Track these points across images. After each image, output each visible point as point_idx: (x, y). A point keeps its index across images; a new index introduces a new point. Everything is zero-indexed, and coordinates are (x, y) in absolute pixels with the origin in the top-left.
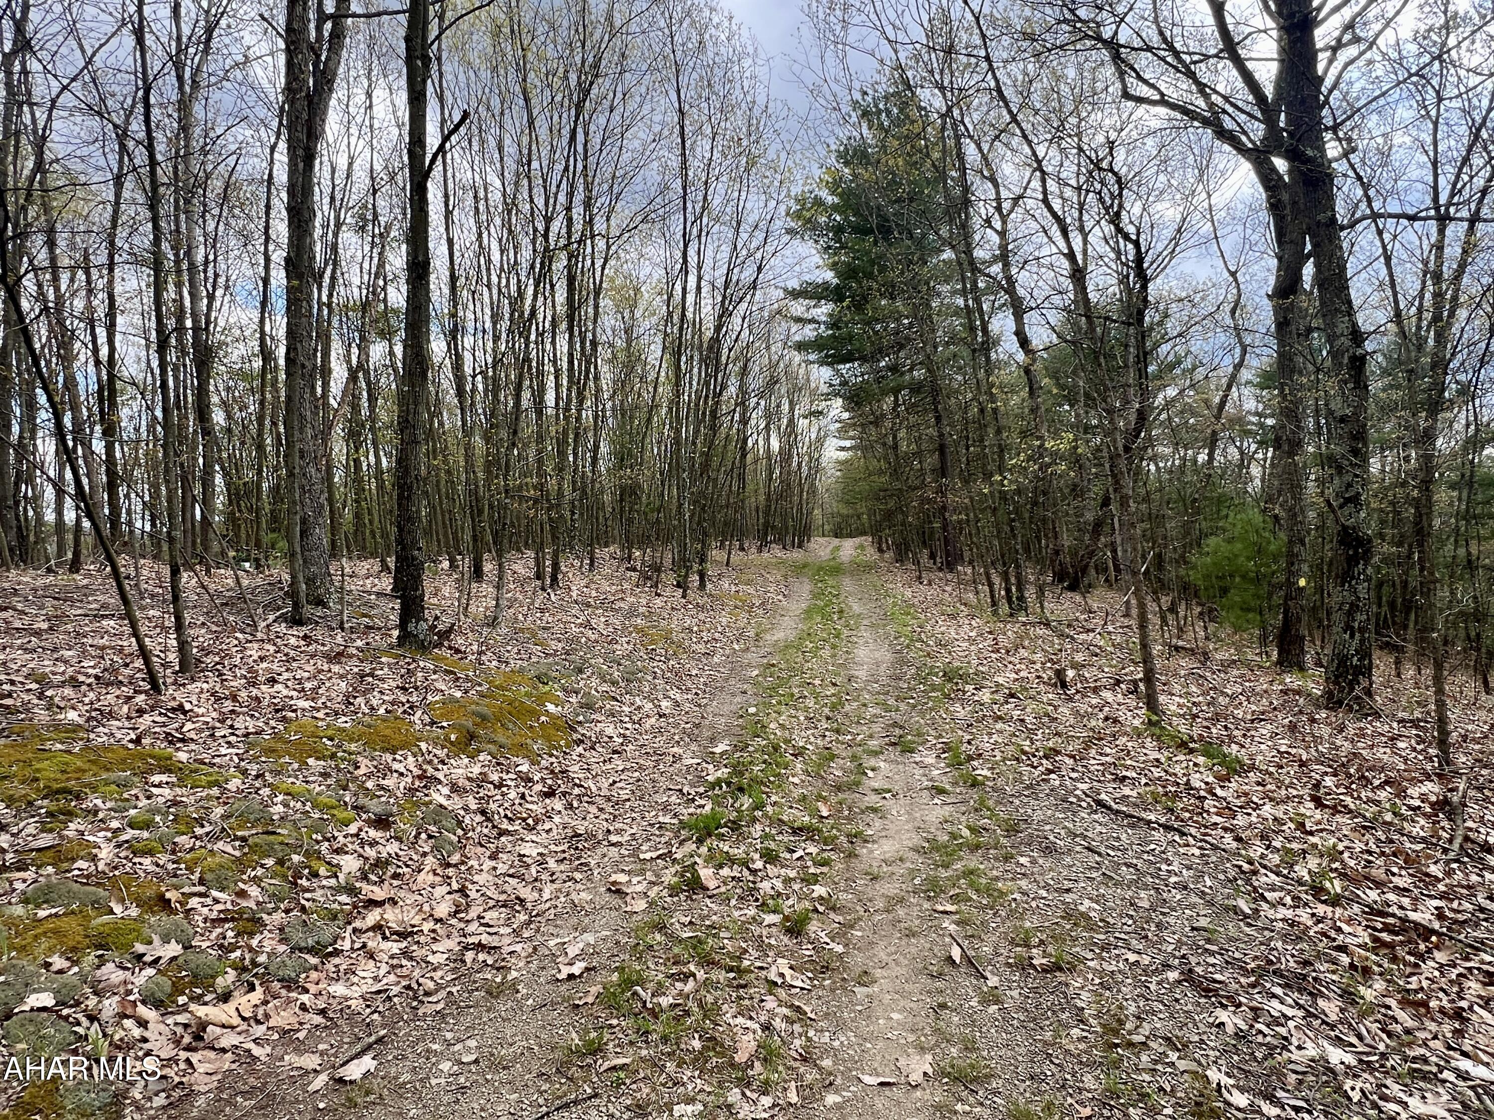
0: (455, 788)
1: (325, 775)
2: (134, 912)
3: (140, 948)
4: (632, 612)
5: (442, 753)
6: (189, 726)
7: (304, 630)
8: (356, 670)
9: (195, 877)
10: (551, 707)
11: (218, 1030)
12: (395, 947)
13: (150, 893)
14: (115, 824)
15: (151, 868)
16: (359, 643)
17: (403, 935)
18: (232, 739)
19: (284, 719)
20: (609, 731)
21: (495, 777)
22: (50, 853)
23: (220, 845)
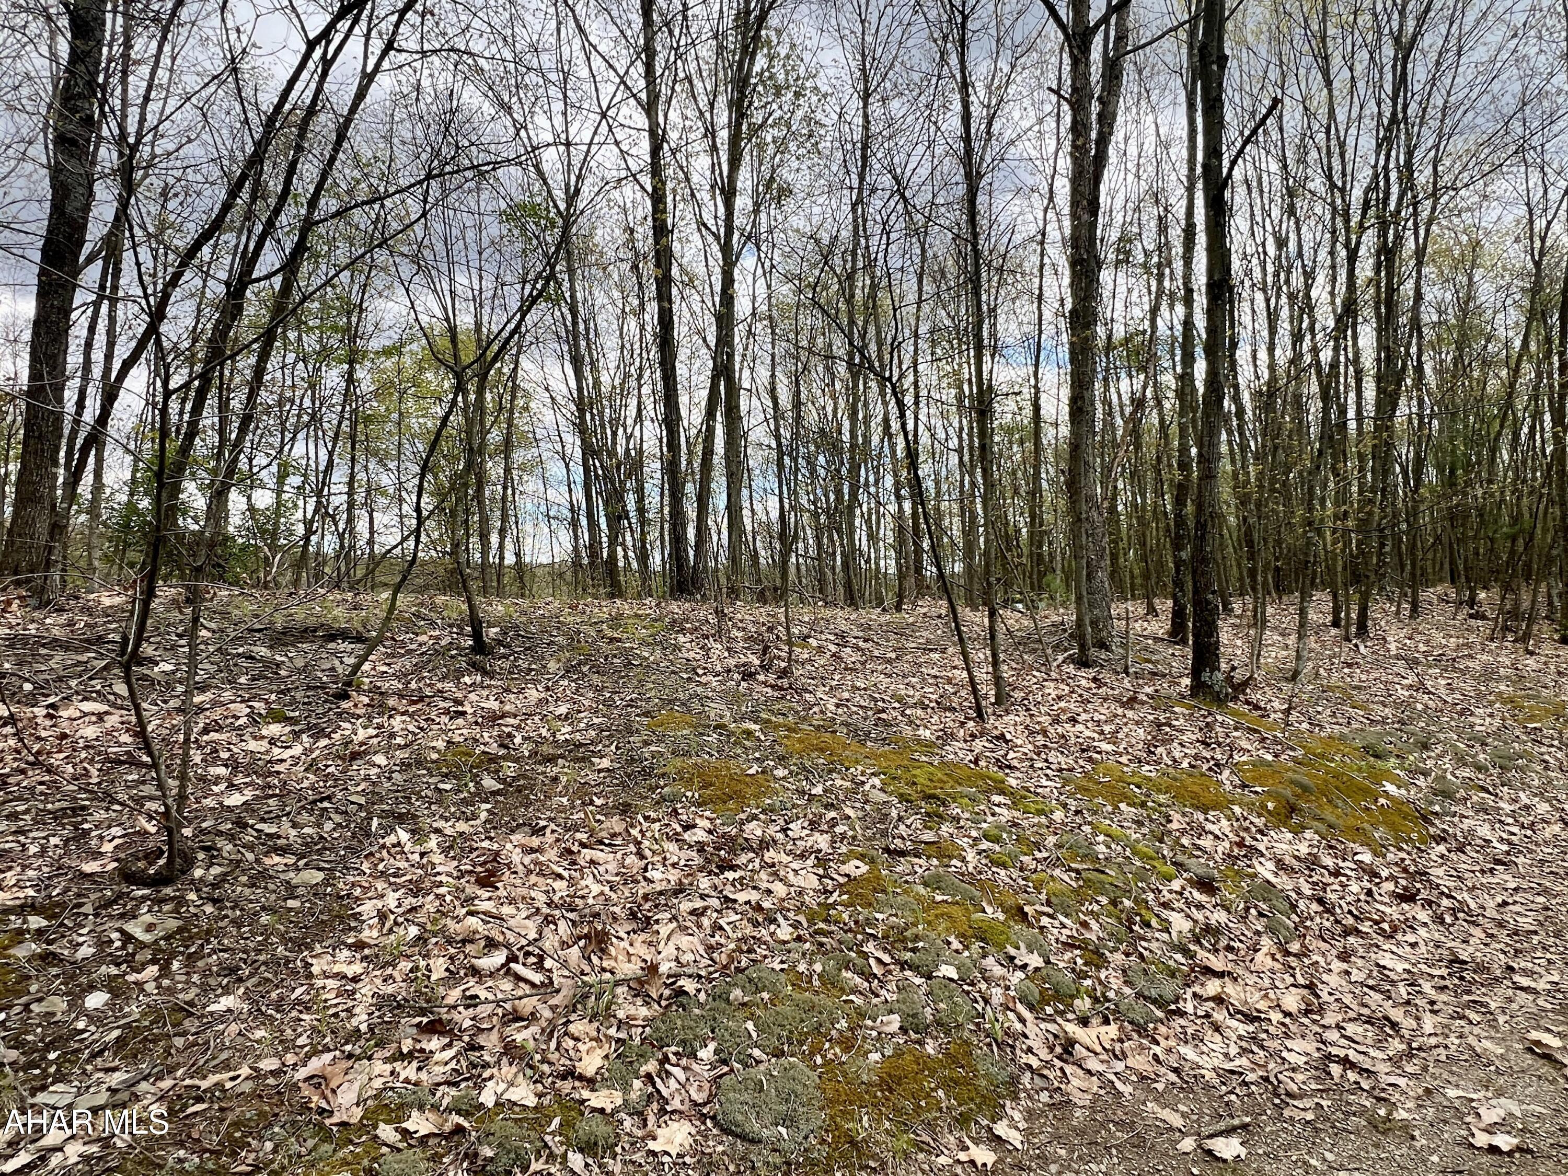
0: (1280, 864)
1: (1140, 823)
2: (1002, 917)
3: (1012, 951)
4: (1489, 674)
5: (1260, 822)
6: (1011, 755)
7: (1091, 673)
8: (1151, 718)
9: (1043, 897)
10: (1390, 788)
11: (1085, 1053)
12: (1243, 1029)
13: (1011, 902)
14: (974, 834)
15: (1008, 880)
16: (1149, 690)
17: (1250, 1018)
18: (1048, 772)
19: (1090, 760)
20: (1484, 831)
21: (1329, 861)
22: (934, 848)
23: (1057, 872)
